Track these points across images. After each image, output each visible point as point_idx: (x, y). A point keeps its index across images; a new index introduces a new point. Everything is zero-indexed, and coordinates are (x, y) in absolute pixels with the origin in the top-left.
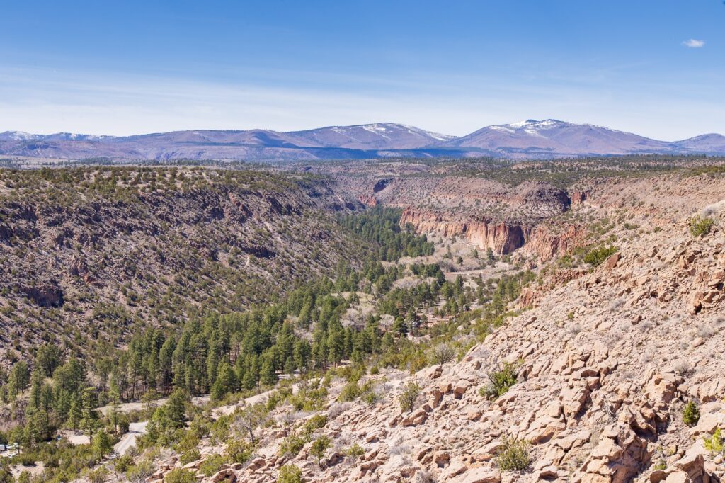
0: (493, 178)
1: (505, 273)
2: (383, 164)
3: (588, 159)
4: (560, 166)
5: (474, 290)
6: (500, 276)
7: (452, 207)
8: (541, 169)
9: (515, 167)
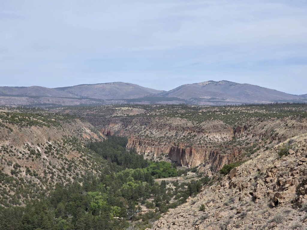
0: (186, 118)
1: (193, 179)
2: (116, 108)
3: (247, 106)
4: (229, 110)
5: (172, 189)
6: (189, 181)
7: (160, 136)
8: (217, 112)
9: (201, 111)
